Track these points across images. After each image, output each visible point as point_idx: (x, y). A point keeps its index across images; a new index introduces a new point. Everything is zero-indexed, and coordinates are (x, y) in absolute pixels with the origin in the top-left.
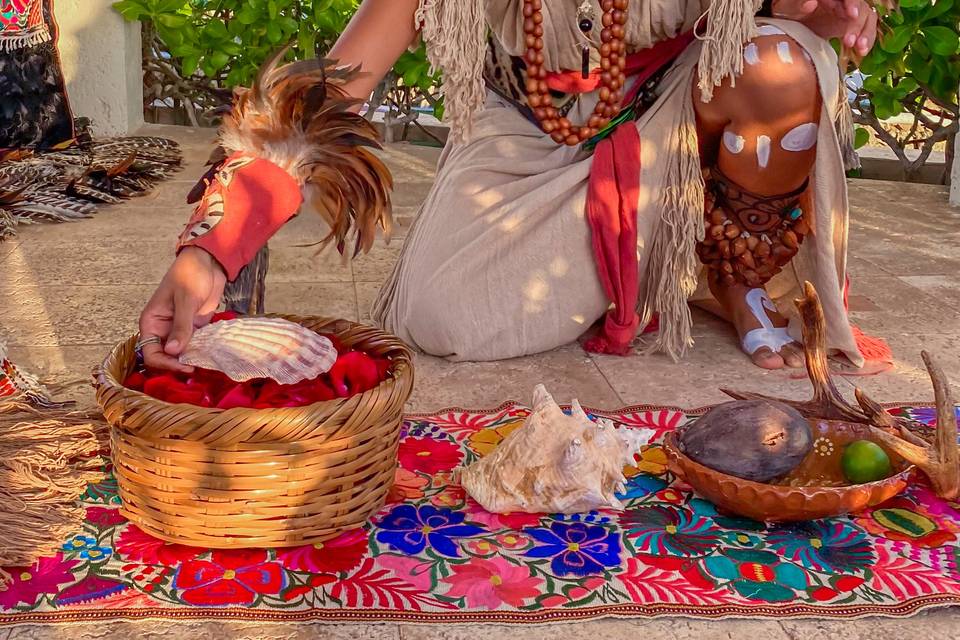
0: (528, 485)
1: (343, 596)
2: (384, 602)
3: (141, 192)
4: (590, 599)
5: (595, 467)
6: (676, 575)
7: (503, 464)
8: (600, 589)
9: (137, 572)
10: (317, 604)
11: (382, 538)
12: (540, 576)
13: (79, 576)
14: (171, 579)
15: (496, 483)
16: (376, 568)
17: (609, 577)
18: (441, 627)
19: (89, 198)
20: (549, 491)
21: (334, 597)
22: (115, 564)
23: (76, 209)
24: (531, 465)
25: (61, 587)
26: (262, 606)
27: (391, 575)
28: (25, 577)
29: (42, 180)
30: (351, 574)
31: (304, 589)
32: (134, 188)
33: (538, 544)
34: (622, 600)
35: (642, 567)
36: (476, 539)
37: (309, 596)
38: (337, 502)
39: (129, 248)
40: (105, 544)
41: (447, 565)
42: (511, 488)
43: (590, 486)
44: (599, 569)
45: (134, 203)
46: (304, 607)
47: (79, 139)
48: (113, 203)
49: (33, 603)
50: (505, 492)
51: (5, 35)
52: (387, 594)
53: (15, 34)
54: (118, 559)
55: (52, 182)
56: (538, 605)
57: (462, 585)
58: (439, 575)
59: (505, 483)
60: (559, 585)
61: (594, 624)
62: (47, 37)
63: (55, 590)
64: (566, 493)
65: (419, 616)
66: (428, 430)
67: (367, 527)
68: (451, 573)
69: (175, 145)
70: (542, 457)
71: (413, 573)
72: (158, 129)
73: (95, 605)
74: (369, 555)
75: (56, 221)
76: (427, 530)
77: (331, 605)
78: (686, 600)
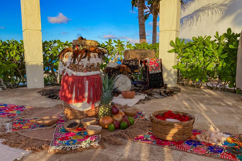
0: (205, 138)
1: (177, 148)
2: (182, 149)
3: (172, 95)
4: (214, 155)
5: (216, 138)
6: (231, 156)
7: (203, 135)
8: (216, 155)
9: (152, 140)
10: (173, 147)
11: (186, 143)
12: (207, 151)
13: (144, 139)
14: (155, 141)
15: (201, 137)
16: (183, 146)
17: (218, 154)
18: (189, 153)
19: (163, 95)
20: (209, 140)
21: (176, 147)
22: (149, 138)
23: (161, 97)
24: (206, 135)
25: (142, 139)
26: (166, 146)
27: (185, 147)
28: (138, 138)
29: (157, 92)
30: (180, 145)
31: (172, 146)
32: (171, 95)
33: (209, 148)
34: (219, 156)
35: (225, 154)
36: (200, 146)
37: (172, 147)
38: (180, 136)
39: (167, 103)
40: (149, 136)
41: (194, 147)
42: (203, 138)
43: (215, 140)
44: (217, 152)
45: (170, 97)
46: (171, 147)
47: (165, 87)
48: (167, 97)
49: (138, 140)
50: (202, 138)
51: (154, 71)
52: (183, 148)
53: (156, 71)
54: (150, 138)
55: (158, 93)
56: (205, 154)
57: (195, 150)
58: (192, 148)
59: (202, 137)
60: (210, 153)
61: (213, 159)
62: (161, 71)
63: (141, 139)
64: (211, 140)
65: (187, 152)
66: (201, 132)
67: (184, 141)
68: (194, 148)
69: (180, 89)
70: (208, 135)
71: (188, 147)
72: (179, 86)
73: (146, 142)
74: (183, 144)
75: (158, 98)
76: (193, 143)
77: (175, 148)
78: (230, 159)
